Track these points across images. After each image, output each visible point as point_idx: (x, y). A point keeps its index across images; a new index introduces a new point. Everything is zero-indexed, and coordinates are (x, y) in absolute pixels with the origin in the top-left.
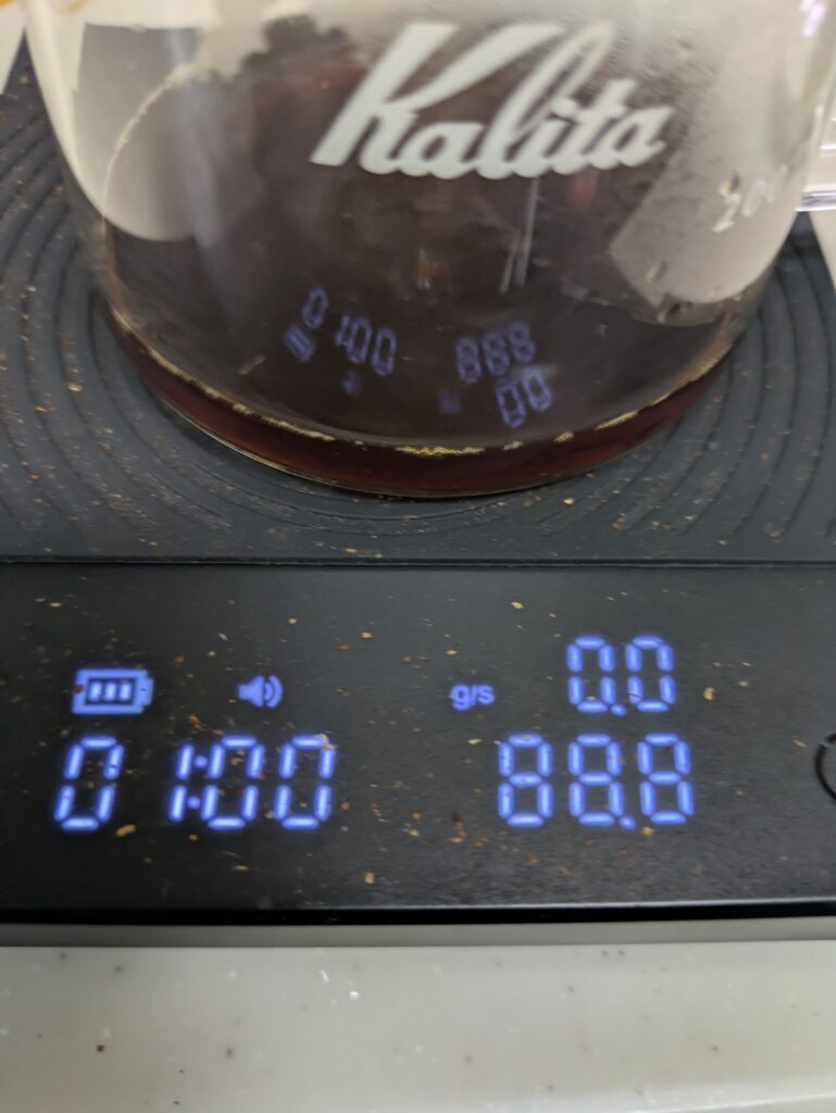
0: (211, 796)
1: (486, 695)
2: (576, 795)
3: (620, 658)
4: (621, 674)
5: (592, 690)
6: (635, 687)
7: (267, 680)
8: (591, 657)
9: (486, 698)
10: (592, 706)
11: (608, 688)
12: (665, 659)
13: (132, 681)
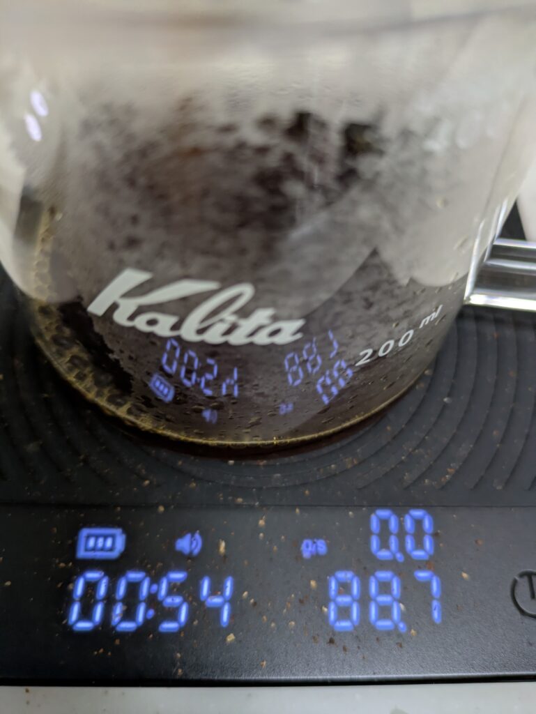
1: (322, 546)
2: (373, 610)
3: (401, 525)
4: (402, 534)
5: (384, 544)
6: (409, 543)
7: (193, 536)
8: (384, 523)
9: (321, 548)
10: (384, 554)
11: (393, 542)
12: (427, 524)
13: (113, 537)
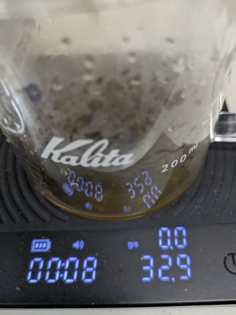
0: (66, 274)
2: (160, 272)
13: (46, 243)
